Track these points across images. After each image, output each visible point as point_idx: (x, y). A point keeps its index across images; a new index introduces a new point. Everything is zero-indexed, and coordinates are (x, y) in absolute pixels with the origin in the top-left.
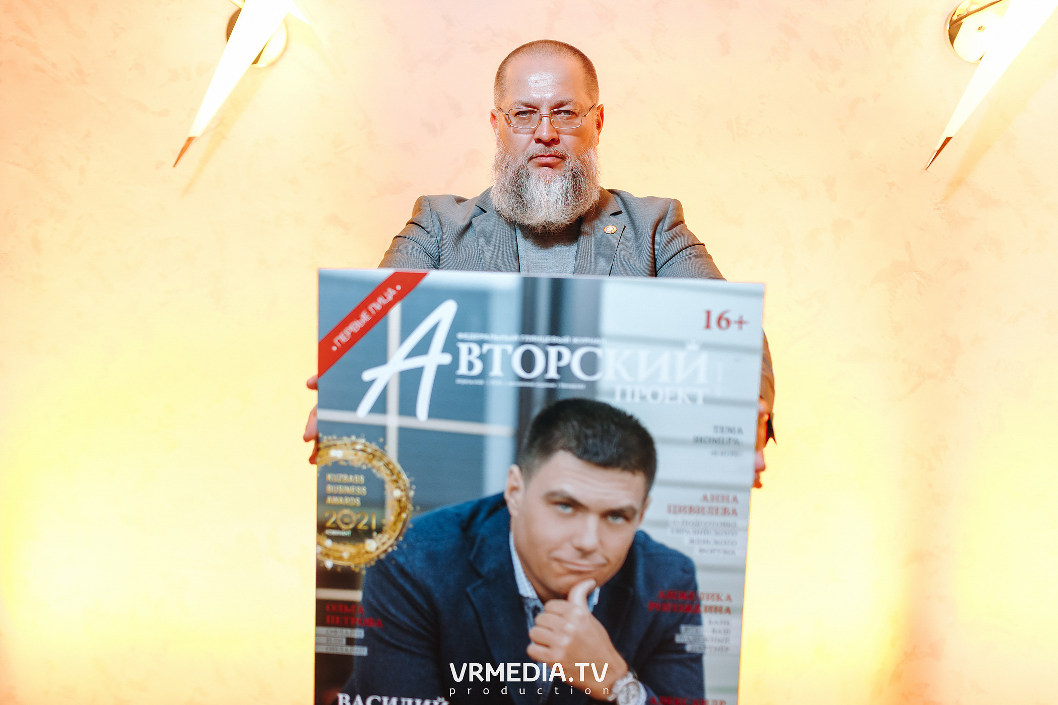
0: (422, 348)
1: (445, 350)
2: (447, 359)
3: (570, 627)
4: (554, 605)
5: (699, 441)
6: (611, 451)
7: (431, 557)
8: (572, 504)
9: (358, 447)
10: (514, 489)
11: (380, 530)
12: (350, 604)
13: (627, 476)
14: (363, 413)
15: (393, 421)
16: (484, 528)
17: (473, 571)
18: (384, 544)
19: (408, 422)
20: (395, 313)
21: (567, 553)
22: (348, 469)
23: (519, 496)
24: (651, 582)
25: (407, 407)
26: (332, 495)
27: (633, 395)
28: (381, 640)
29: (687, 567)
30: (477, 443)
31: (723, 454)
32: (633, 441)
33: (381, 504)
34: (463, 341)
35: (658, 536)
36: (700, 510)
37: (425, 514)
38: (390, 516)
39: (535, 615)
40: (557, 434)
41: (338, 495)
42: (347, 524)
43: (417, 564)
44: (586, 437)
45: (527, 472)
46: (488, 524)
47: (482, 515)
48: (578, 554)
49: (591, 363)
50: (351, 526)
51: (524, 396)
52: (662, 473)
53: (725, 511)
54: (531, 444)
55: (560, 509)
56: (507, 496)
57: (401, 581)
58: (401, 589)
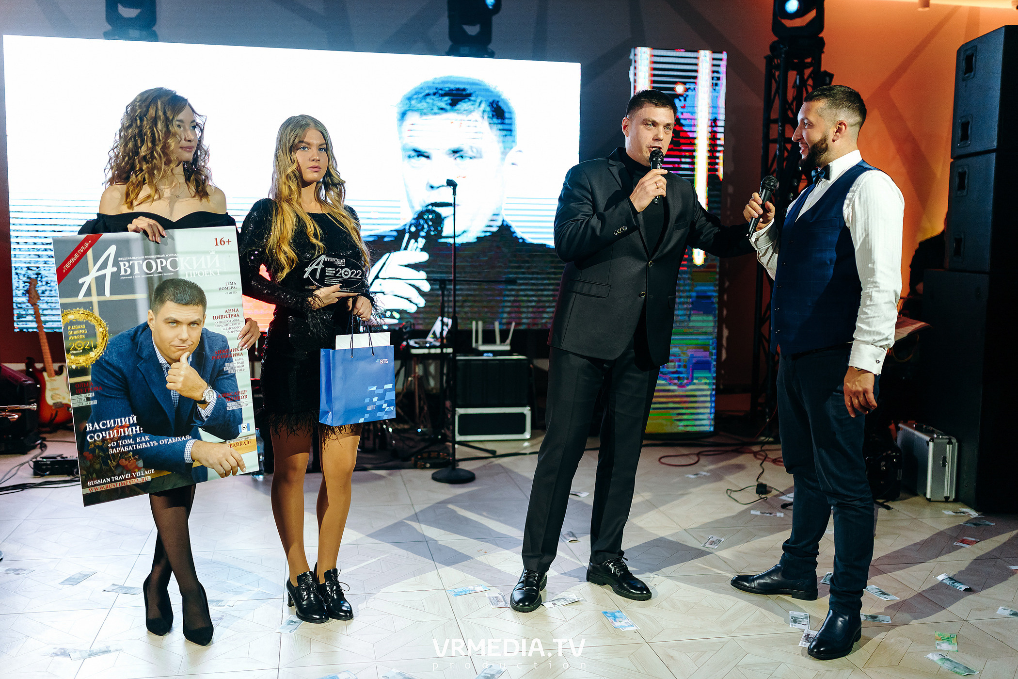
0: (104, 266)
1: (113, 266)
2: (115, 269)
3: (182, 373)
4: (175, 365)
5: (220, 289)
6: (188, 298)
7: (120, 355)
8: (176, 322)
9: (81, 313)
10: (151, 319)
11: (95, 347)
12: (86, 383)
13: (196, 307)
14: (81, 298)
15: (95, 299)
16: (141, 338)
17: (139, 357)
18: (98, 353)
19: (102, 298)
20: (90, 253)
21: (176, 342)
22: (78, 323)
23: (154, 322)
24: (211, 348)
25: (101, 292)
26: (71, 335)
27: (193, 275)
28: (103, 395)
29: (224, 340)
30: (134, 302)
31: (230, 293)
32: (195, 293)
33: (94, 335)
34: (121, 261)
35: (211, 329)
36: (225, 317)
37: (115, 336)
38: (99, 340)
39: (167, 371)
40: (165, 294)
41: (74, 335)
42: (80, 347)
43: (114, 359)
44: (177, 293)
45: (156, 312)
46: (142, 336)
47: (139, 333)
48: (181, 342)
49: (174, 264)
50: (82, 348)
51: (150, 281)
52: (209, 304)
53: (235, 315)
54: (155, 300)
55: (171, 324)
56: (149, 323)
57: (108, 368)
58: (108, 371)
